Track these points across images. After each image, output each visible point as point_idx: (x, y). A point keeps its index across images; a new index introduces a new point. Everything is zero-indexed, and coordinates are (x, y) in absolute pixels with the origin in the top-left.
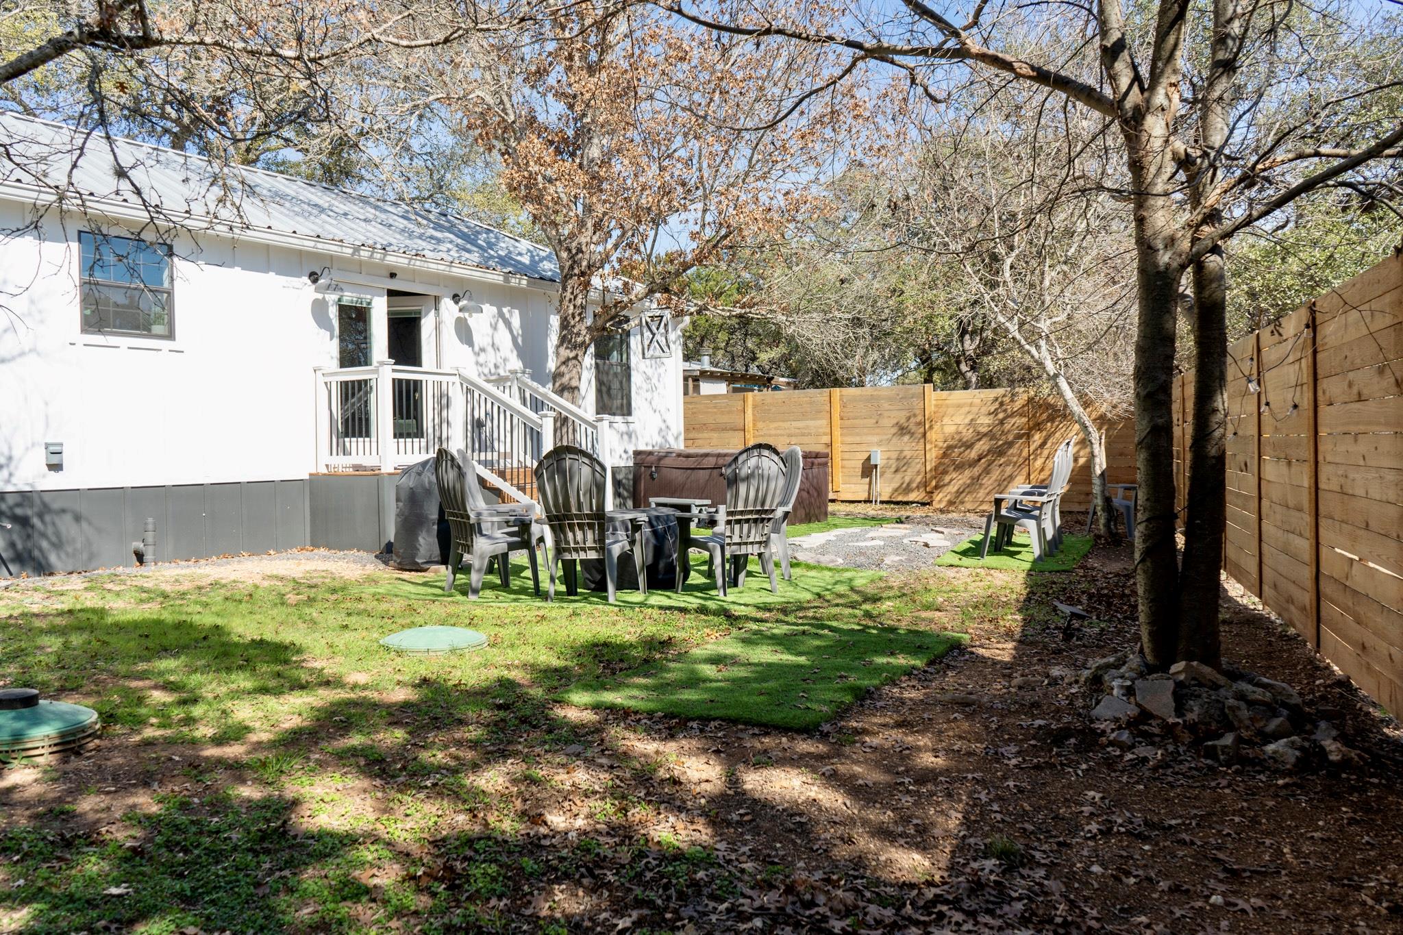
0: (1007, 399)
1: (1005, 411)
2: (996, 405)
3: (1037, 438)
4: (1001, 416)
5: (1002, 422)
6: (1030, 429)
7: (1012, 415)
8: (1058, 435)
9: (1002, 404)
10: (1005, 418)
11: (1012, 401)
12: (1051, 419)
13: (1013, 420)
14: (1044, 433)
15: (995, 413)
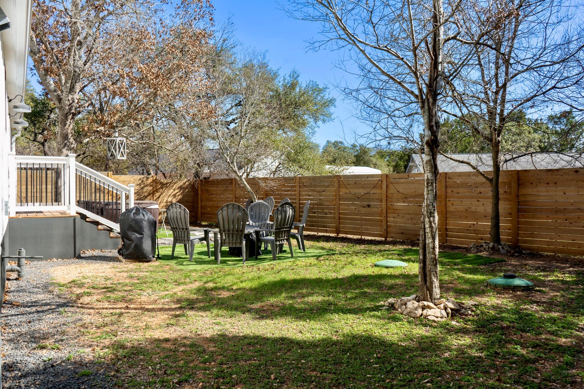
0: (145, 179)
1: (144, 184)
2: (140, 181)
3: (157, 194)
4: (142, 186)
5: (142, 188)
6: (154, 192)
7: (147, 186)
8: (164, 194)
9: (142, 181)
10: (144, 187)
11: (147, 180)
12: (162, 188)
13: (147, 188)
14: (159, 193)
15: (140, 184)
